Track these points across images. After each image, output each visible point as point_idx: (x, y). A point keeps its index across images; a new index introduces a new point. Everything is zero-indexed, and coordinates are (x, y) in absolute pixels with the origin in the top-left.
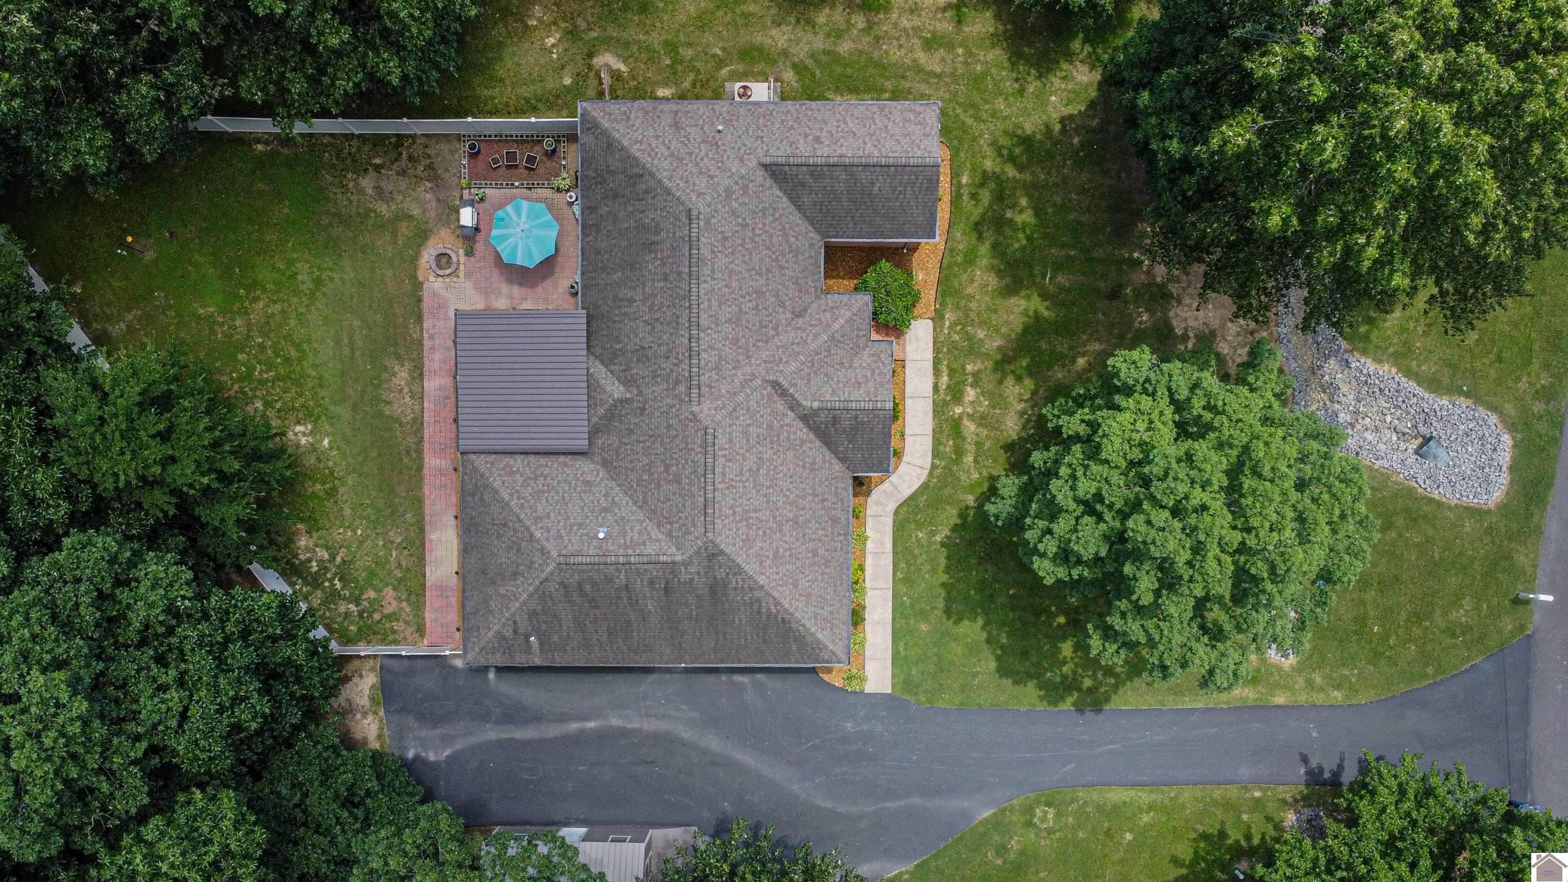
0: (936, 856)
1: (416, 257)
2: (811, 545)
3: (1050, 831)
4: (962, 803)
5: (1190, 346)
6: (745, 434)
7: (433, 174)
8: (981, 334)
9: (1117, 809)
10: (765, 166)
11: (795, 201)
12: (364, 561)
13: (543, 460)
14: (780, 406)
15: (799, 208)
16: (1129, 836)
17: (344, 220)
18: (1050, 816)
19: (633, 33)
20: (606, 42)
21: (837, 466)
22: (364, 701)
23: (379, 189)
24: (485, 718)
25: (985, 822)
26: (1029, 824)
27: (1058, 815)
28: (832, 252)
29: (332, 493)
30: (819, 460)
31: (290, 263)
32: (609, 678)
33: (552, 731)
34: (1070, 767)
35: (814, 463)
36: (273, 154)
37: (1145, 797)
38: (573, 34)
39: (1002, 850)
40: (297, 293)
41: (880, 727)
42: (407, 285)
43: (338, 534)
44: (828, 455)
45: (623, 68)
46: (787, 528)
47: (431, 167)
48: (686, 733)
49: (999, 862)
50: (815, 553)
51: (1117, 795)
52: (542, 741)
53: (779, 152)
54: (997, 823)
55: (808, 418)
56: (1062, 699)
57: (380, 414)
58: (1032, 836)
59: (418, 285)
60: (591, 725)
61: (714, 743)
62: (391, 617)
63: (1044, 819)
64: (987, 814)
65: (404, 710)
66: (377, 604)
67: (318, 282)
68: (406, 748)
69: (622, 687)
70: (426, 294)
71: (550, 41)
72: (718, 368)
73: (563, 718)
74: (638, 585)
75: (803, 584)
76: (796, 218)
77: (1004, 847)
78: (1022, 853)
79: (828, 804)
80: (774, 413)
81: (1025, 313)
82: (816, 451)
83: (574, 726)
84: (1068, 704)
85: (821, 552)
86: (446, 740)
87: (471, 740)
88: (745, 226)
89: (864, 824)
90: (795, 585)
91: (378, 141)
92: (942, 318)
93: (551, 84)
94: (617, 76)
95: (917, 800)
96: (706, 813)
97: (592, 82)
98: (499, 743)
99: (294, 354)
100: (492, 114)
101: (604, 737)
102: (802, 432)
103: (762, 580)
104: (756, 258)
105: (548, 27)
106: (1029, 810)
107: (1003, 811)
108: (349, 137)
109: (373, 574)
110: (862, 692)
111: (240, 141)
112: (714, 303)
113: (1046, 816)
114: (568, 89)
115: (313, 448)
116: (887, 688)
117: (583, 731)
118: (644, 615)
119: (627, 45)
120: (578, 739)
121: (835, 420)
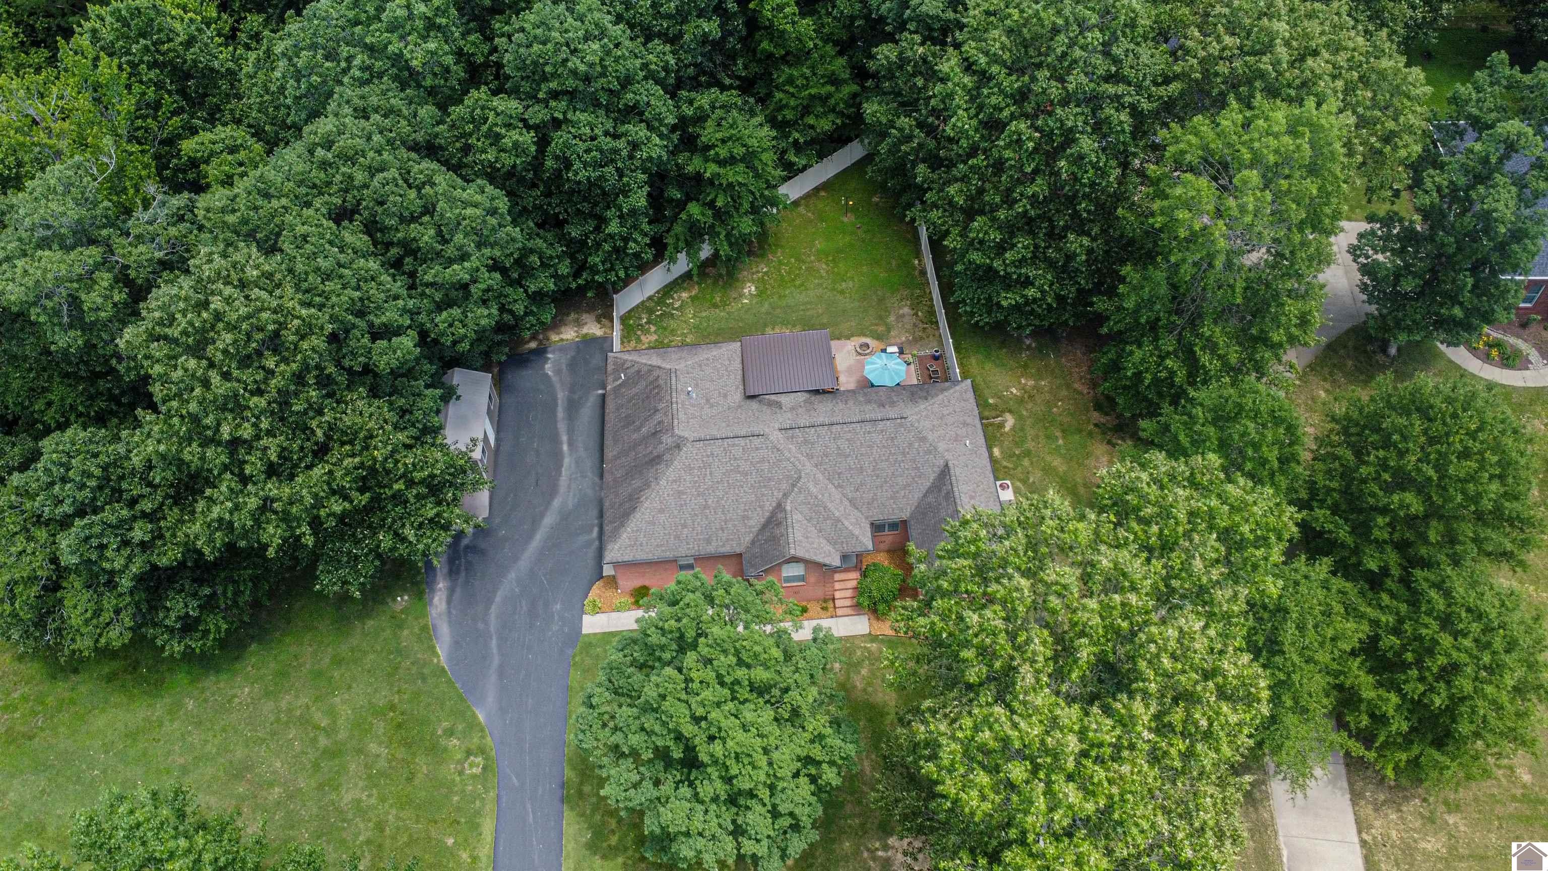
0: (449, 682)
1: (865, 335)
2: (689, 522)
3: (461, 773)
4: (491, 699)
5: (880, 853)
6: (762, 461)
7: (916, 340)
8: (864, 672)
9: (475, 827)
10: (947, 465)
11: (929, 491)
12: (673, 324)
13: (739, 377)
14: (784, 486)
15: (925, 496)
16: (450, 841)
17: (881, 300)
18: (474, 770)
19: (1030, 432)
20: (1020, 418)
21: (748, 539)
22: (585, 330)
23: (903, 316)
24: (572, 390)
25: (474, 716)
26: (469, 753)
27: (474, 777)
28: (901, 527)
29: (715, 306)
30: (752, 523)
31: (852, 278)
32: (597, 455)
33: (562, 427)
34: (515, 780)
35: (748, 518)
36: (914, 268)
37: (485, 851)
38: (1021, 401)
39: (450, 733)
40: (834, 282)
41: (555, 628)
42: (847, 333)
43: (690, 312)
44: (755, 530)
45: (1007, 429)
46: (701, 500)
47: (921, 338)
48: (556, 503)
49: (440, 732)
50: (684, 526)
51: (488, 827)
52: (556, 422)
53: (958, 472)
54: (473, 725)
55: (779, 507)
56: (574, 768)
57: (766, 325)
58: (459, 756)
59: (848, 338)
60: (565, 447)
61: (549, 520)
62: (639, 340)
63: (471, 766)
64: (481, 717)
65: (578, 350)
66: (647, 332)
67: (842, 292)
68: (553, 352)
69: (589, 464)
70: (843, 342)
71: (1014, 391)
72: (806, 442)
73: (571, 431)
74: (658, 417)
75: (662, 518)
76: (917, 495)
77: (451, 735)
78: (445, 750)
79: (498, 599)
80: (779, 481)
81: (886, 704)
82: (756, 520)
83: (565, 438)
84: (569, 773)
85: (685, 531)
86: (558, 372)
87: (558, 386)
88: (904, 454)
89: (481, 626)
90: (661, 511)
91: (932, 312)
92: (872, 641)
93: (986, 392)
94: (1001, 425)
95: (496, 661)
96: (497, 521)
97: (993, 413)
98: (555, 400)
99: (798, 283)
100: (961, 365)
101: (558, 457)
102: (769, 506)
103: (663, 482)
104: (884, 465)
105: (1023, 388)
106: (482, 751)
107: (482, 730)
108: (931, 299)
109: (665, 329)
110: (583, 612)
111: (918, 254)
112: (849, 436)
113: (475, 768)
114: (986, 401)
115: (741, 295)
116: (585, 631)
117: (561, 443)
118: (639, 429)
119: (1022, 430)
120: (555, 439)
121: (779, 524)
